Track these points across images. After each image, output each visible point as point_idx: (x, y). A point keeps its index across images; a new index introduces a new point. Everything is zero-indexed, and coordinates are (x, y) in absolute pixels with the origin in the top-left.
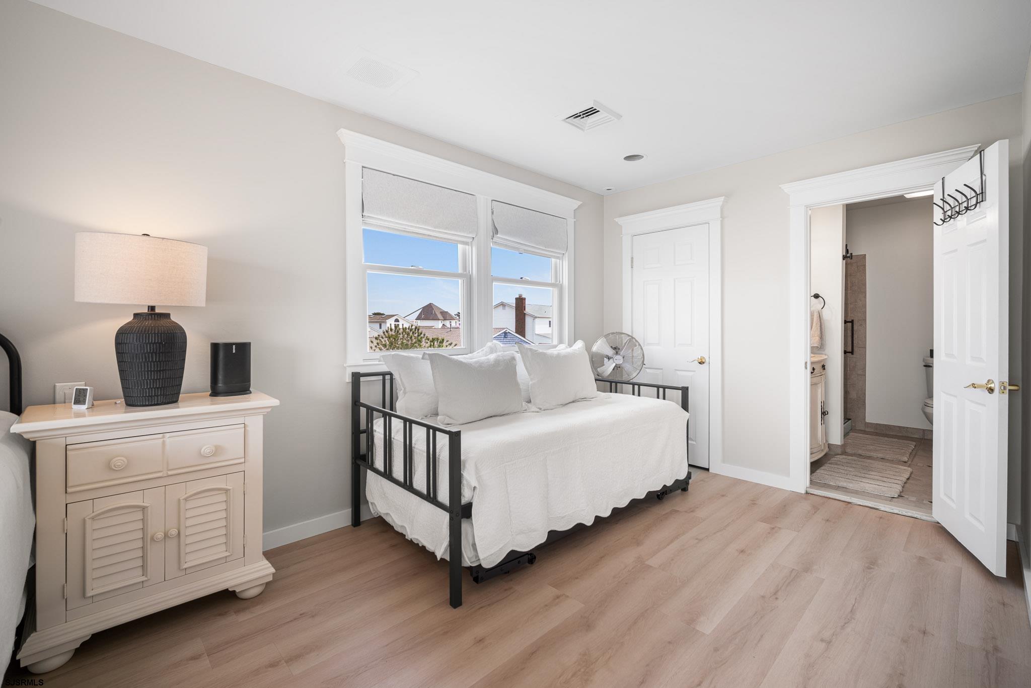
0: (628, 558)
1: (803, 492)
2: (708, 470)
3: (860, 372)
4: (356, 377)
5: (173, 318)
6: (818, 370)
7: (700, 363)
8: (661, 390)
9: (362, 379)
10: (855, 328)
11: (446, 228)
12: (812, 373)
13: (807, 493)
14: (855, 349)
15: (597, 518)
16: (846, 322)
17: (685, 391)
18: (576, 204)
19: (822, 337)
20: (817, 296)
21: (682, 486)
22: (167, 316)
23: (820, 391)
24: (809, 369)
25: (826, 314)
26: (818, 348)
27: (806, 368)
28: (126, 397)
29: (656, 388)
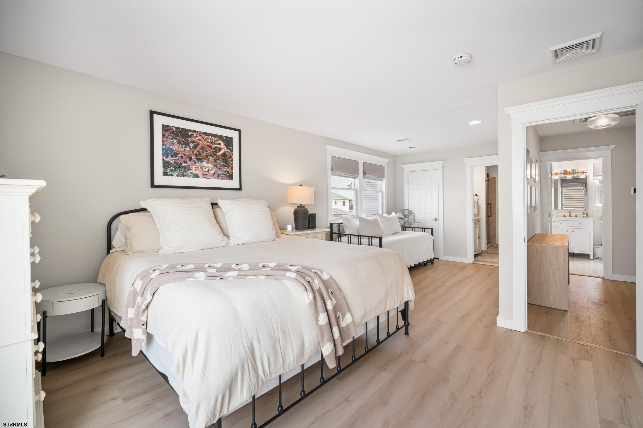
0: (422, 276)
1: (472, 263)
2: (439, 259)
3: (494, 224)
4: (332, 225)
5: (306, 207)
6: (477, 222)
7: (435, 220)
8: (423, 229)
9: (334, 225)
10: (492, 206)
11: (352, 174)
12: (474, 223)
13: (473, 263)
14: (492, 215)
15: (415, 265)
16: (488, 204)
17: (432, 229)
18: (387, 160)
19: (478, 210)
20: (476, 195)
21: (432, 261)
22: (304, 206)
23: (477, 229)
24: (473, 222)
25: (480, 202)
26: (478, 214)
27: (472, 221)
28: (296, 228)
29: (421, 229)
